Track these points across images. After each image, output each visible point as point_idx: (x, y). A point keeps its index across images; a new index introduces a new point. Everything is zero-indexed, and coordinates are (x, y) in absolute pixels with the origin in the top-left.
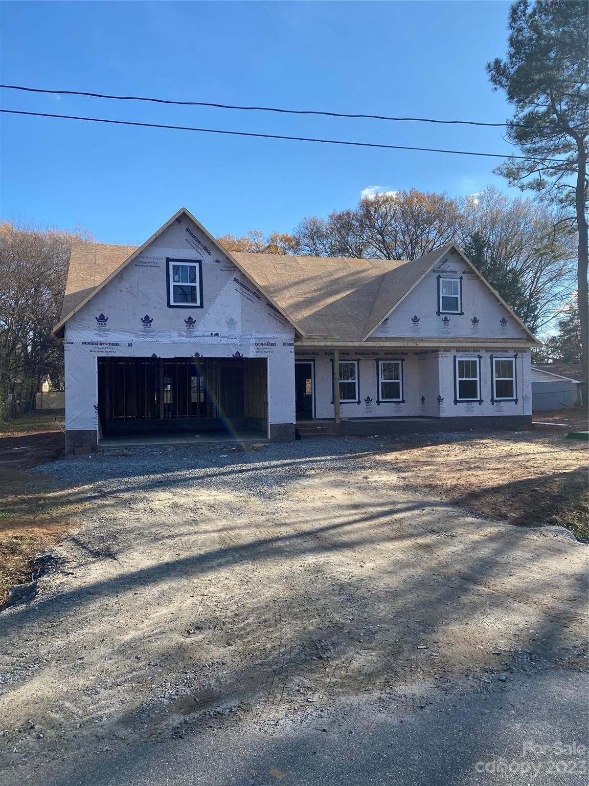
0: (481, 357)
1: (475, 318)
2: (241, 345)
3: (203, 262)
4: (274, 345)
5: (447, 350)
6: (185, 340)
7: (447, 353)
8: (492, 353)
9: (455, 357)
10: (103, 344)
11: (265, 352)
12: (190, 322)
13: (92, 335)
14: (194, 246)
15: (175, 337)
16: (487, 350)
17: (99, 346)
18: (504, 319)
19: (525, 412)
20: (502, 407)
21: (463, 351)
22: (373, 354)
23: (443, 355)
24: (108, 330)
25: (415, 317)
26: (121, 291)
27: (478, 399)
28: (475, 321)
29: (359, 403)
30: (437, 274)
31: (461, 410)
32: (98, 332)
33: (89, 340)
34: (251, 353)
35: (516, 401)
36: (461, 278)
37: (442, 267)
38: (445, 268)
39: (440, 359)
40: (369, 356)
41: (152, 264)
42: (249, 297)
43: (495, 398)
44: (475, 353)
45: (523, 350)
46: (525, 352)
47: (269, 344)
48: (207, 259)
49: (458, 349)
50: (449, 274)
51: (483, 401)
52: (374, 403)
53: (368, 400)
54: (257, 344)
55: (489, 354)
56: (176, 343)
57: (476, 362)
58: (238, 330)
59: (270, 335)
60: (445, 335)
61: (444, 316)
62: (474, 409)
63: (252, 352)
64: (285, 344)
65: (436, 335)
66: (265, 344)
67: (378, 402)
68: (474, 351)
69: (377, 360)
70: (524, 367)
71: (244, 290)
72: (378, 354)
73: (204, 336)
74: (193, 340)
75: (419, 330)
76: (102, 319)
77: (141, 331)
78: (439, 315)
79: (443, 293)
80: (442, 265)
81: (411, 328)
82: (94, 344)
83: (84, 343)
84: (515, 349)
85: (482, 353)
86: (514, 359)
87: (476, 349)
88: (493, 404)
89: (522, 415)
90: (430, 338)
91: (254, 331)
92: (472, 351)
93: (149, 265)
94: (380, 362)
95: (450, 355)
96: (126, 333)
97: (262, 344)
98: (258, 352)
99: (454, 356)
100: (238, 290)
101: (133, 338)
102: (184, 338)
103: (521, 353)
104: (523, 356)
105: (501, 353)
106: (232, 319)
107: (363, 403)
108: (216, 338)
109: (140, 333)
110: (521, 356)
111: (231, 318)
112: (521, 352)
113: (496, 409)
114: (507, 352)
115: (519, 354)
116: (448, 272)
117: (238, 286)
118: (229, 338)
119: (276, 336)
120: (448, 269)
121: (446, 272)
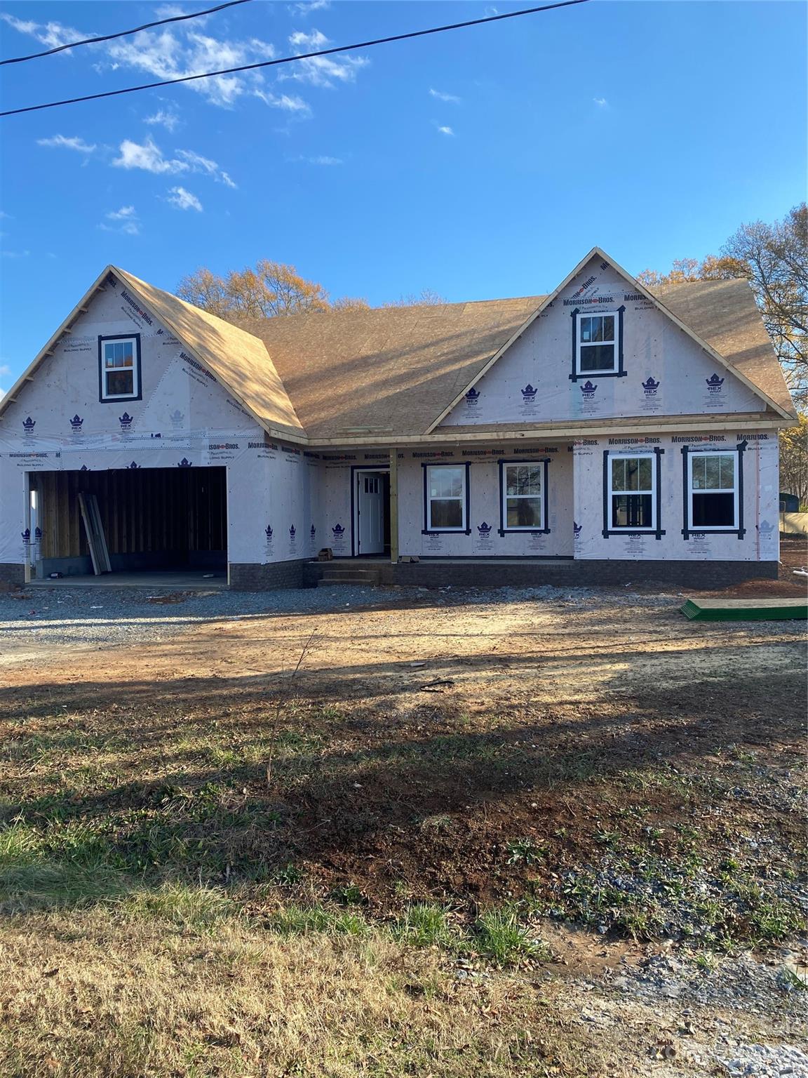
0: (662, 451)
1: (651, 380)
2: (189, 449)
3: (142, 336)
4: (235, 446)
5: (590, 441)
6: (120, 445)
7: (590, 446)
8: (686, 444)
9: (606, 453)
10: (30, 455)
11: (222, 458)
12: (126, 420)
13: (18, 445)
14: (132, 315)
15: (108, 442)
16: (675, 437)
17: (25, 458)
18: (715, 377)
19: (761, 555)
20: (707, 544)
21: (625, 442)
22: (494, 452)
23: (582, 451)
24: (34, 438)
25: (529, 387)
26: (49, 386)
27: (654, 528)
28: (650, 385)
29: (468, 532)
30: (572, 308)
31: (618, 549)
32: (24, 441)
33: (15, 452)
34: (203, 460)
35: (741, 533)
36: (621, 310)
37: (582, 294)
38: (589, 294)
39: (576, 458)
40: (487, 455)
41: (83, 347)
42: (200, 379)
43: (691, 527)
44: (648, 445)
45: (761, 435)
46: (765, 437)
47: (228, 446)
48: (147, 331)
49: (613, 440)
50: (597, 303)
51: (664, 532)
52: (494, 534)
53: (484, 528)
54: (211, 447)
55: (681, 445)
56: (110, 450)
57: (650, 460)
58: (186, 429)
59: (230, 433)
60: (586, 416)
61: (585, 380)
62: (644, 546)
63: (205, 458)
64: (250, 446)
65: (568, 416)
66: (222, 447)
67: (502, 532)
68: (647, 440)
69: (501, 462)
70: (761, 467)
71: (194, 368)
72: (502, 452)
73: (142, 438)
74: (129, 445)
75: (536, 409)
76: (29, 424)
77: (71, 436)
78: (574, 381)
79: (583, 340)
80: (581, 290)
81: (521, 406)
82: (21, 456)
83: (11, 456)
84: (739, 434)
85: (665, 444)
86: (736, 454)
87: (649, 438)
88: (686, 538)
89: (756, 560)
90: (557, 422)
91: (207, 428)
92: (641, 441)
93: (79, 348)
94: (505, 466)
95: (597, 452)
96: (54, 440)
97: (218, 447)
98: (213, 458)
99: (604, 452)
100: (187, 370)
101: (62, 446)
102: (118, 443)
103: (754, 441)
104: (760, 446)
105: (708, 442)
106: (178, 413)
107: (475, 533)
108: (158, 441)
109: (69, 439)
110: (755, 446)
111: (177, 411)
112: (754, 437)
113: (692, 547)
114: (722, 439)
115: (751, 443)
116: (595, 301)
117: (186, 365)
118: (172, 439)
119: (238, 433)
120: (596, 296)
121: (590, 301)
